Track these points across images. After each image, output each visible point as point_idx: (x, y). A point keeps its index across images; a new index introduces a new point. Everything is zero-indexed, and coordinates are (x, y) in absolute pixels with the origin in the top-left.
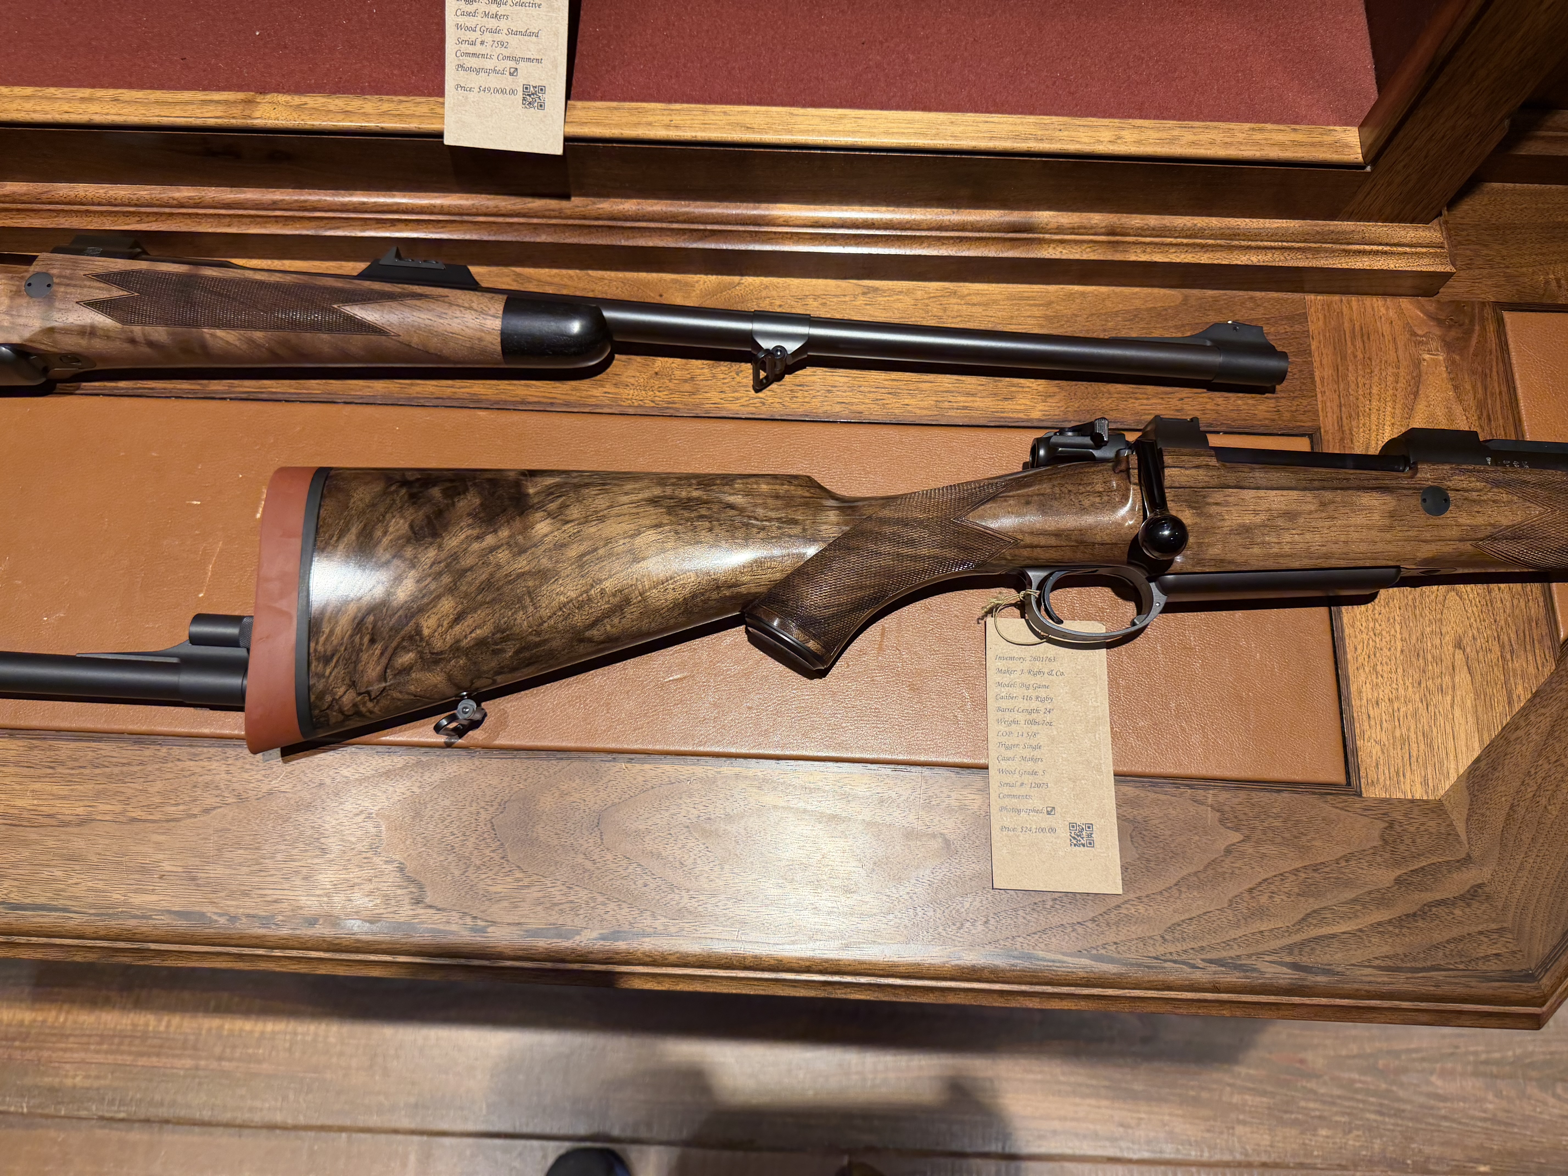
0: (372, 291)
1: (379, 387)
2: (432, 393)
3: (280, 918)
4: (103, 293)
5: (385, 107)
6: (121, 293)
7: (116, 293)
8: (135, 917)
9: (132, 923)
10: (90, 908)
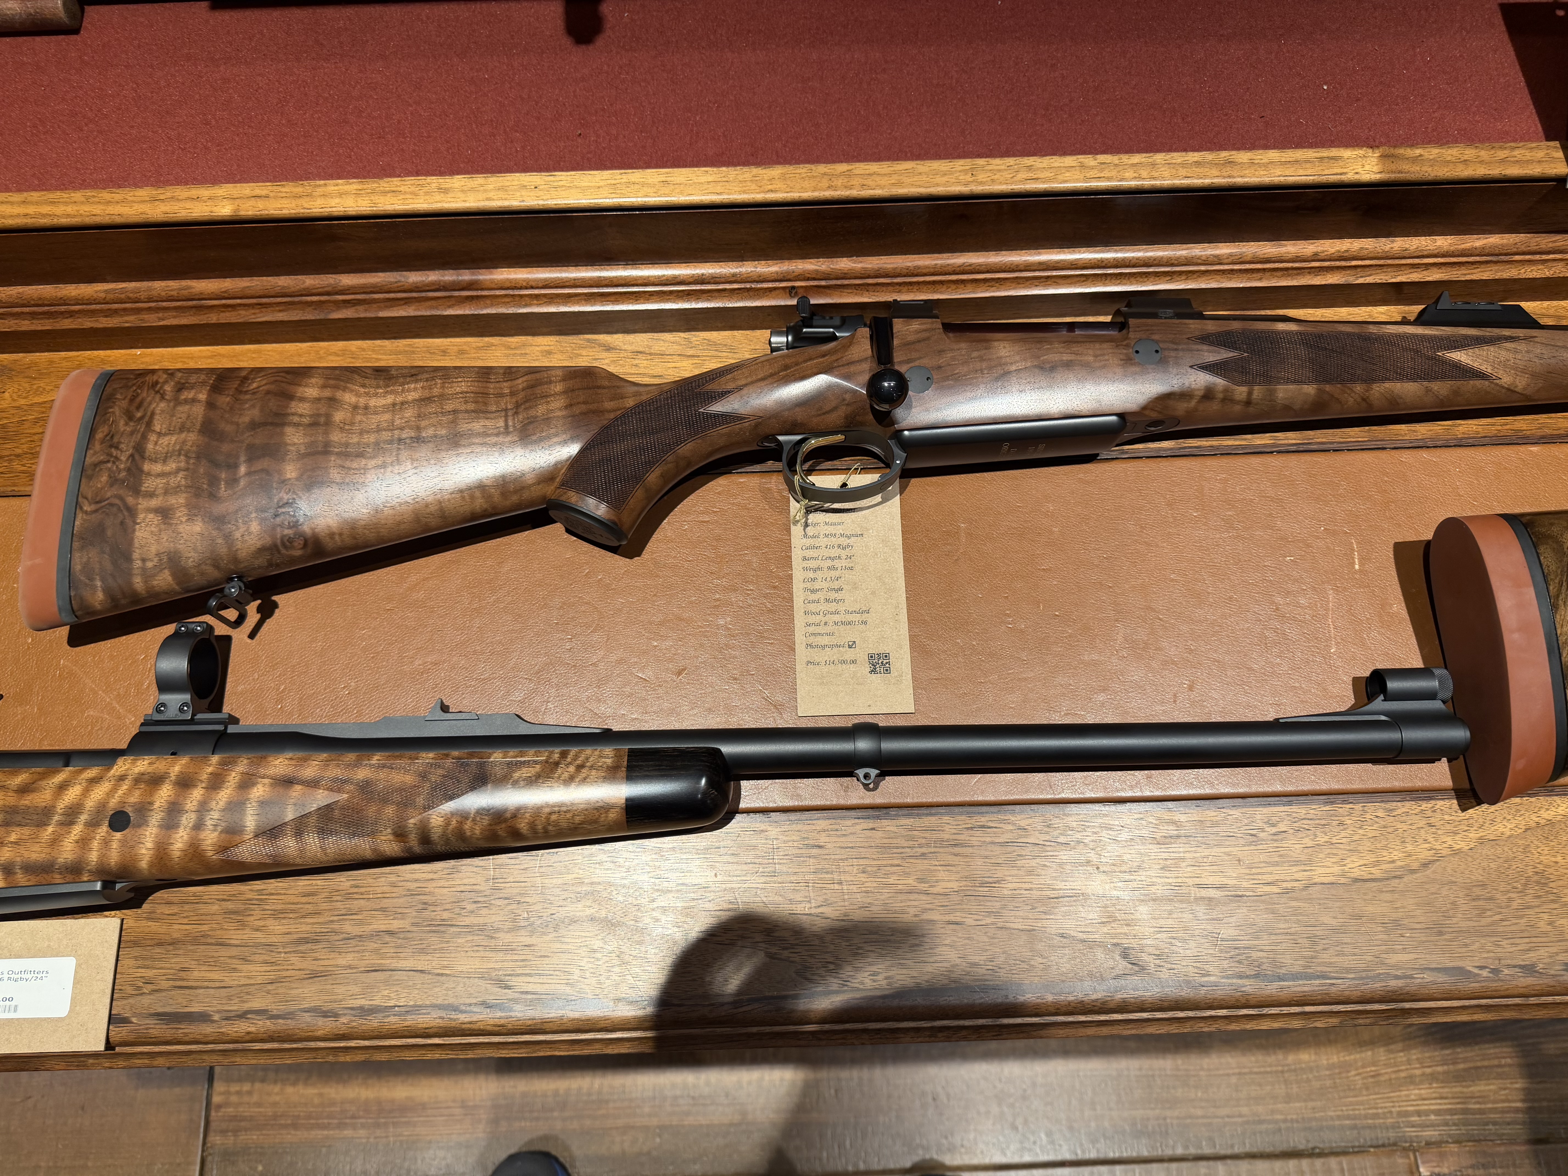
0: (1466, 337)
1: (1423, 430)
2: (1478, 433)
3: (1541, 966)
4: (1212, 355)
5: (1502, 154)
6: (1231, 354)
7: (1224, 354)
8: (1397, 977)
9: (1394, 984)
10: (1348, 972)
